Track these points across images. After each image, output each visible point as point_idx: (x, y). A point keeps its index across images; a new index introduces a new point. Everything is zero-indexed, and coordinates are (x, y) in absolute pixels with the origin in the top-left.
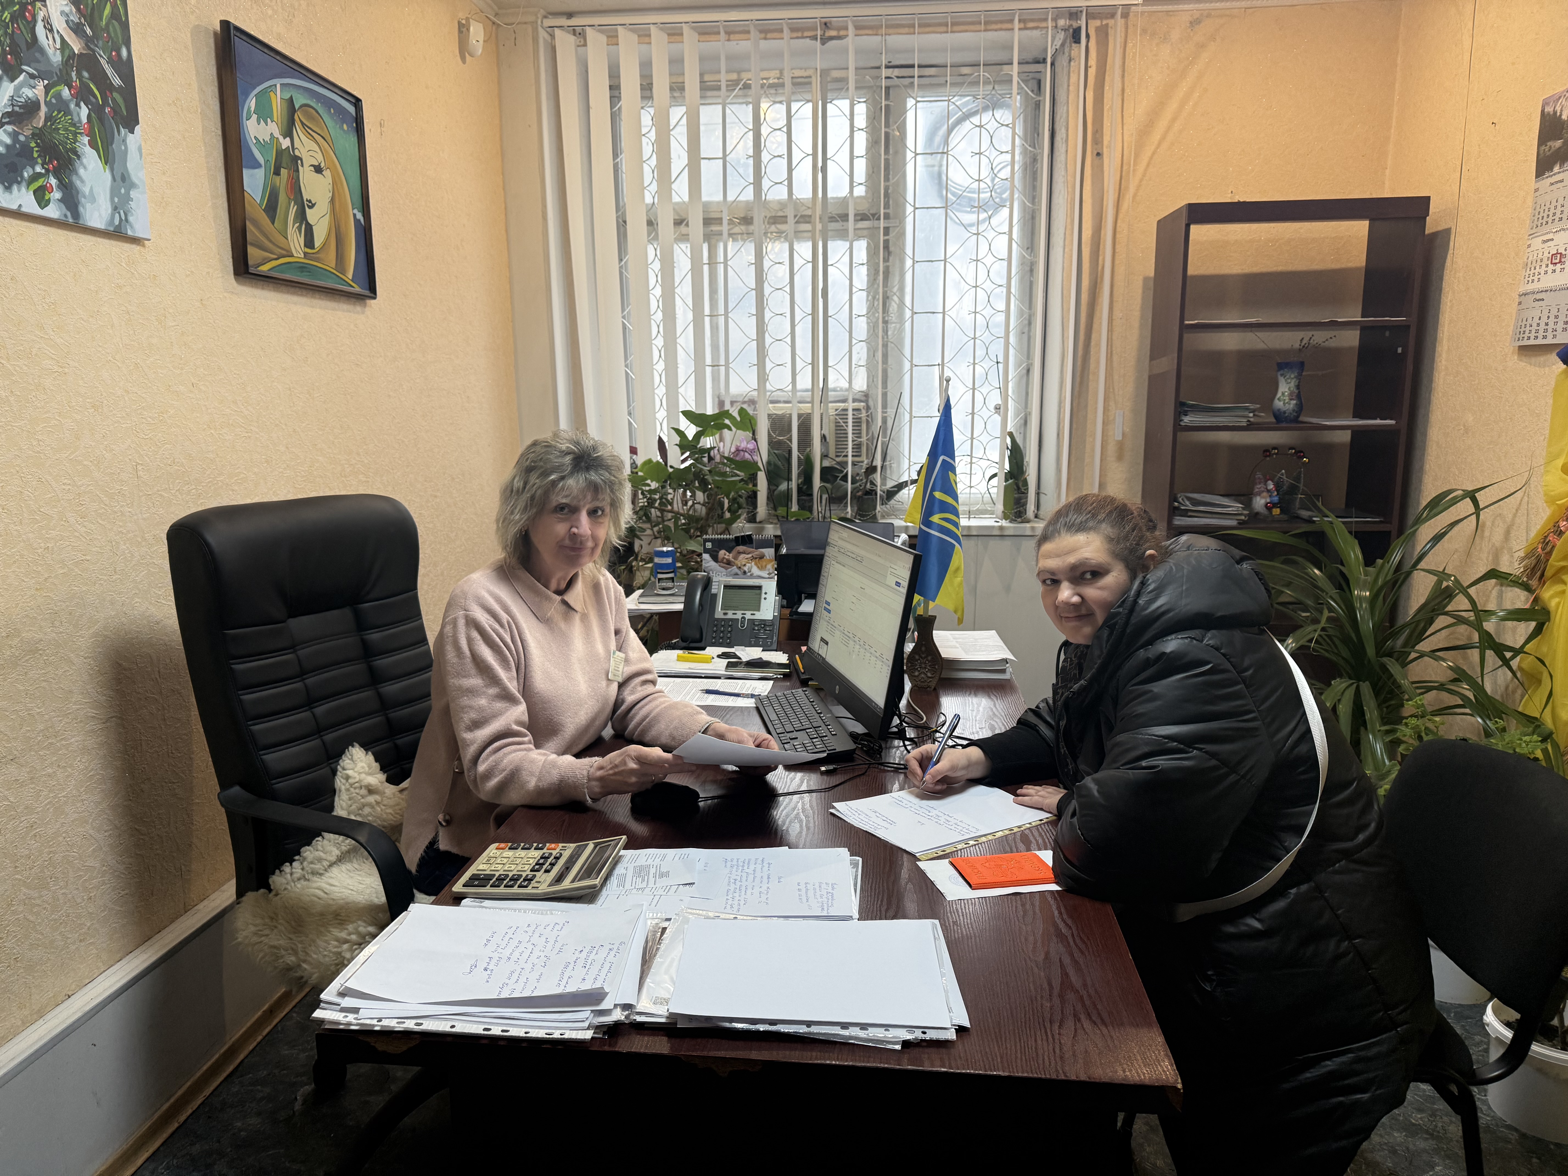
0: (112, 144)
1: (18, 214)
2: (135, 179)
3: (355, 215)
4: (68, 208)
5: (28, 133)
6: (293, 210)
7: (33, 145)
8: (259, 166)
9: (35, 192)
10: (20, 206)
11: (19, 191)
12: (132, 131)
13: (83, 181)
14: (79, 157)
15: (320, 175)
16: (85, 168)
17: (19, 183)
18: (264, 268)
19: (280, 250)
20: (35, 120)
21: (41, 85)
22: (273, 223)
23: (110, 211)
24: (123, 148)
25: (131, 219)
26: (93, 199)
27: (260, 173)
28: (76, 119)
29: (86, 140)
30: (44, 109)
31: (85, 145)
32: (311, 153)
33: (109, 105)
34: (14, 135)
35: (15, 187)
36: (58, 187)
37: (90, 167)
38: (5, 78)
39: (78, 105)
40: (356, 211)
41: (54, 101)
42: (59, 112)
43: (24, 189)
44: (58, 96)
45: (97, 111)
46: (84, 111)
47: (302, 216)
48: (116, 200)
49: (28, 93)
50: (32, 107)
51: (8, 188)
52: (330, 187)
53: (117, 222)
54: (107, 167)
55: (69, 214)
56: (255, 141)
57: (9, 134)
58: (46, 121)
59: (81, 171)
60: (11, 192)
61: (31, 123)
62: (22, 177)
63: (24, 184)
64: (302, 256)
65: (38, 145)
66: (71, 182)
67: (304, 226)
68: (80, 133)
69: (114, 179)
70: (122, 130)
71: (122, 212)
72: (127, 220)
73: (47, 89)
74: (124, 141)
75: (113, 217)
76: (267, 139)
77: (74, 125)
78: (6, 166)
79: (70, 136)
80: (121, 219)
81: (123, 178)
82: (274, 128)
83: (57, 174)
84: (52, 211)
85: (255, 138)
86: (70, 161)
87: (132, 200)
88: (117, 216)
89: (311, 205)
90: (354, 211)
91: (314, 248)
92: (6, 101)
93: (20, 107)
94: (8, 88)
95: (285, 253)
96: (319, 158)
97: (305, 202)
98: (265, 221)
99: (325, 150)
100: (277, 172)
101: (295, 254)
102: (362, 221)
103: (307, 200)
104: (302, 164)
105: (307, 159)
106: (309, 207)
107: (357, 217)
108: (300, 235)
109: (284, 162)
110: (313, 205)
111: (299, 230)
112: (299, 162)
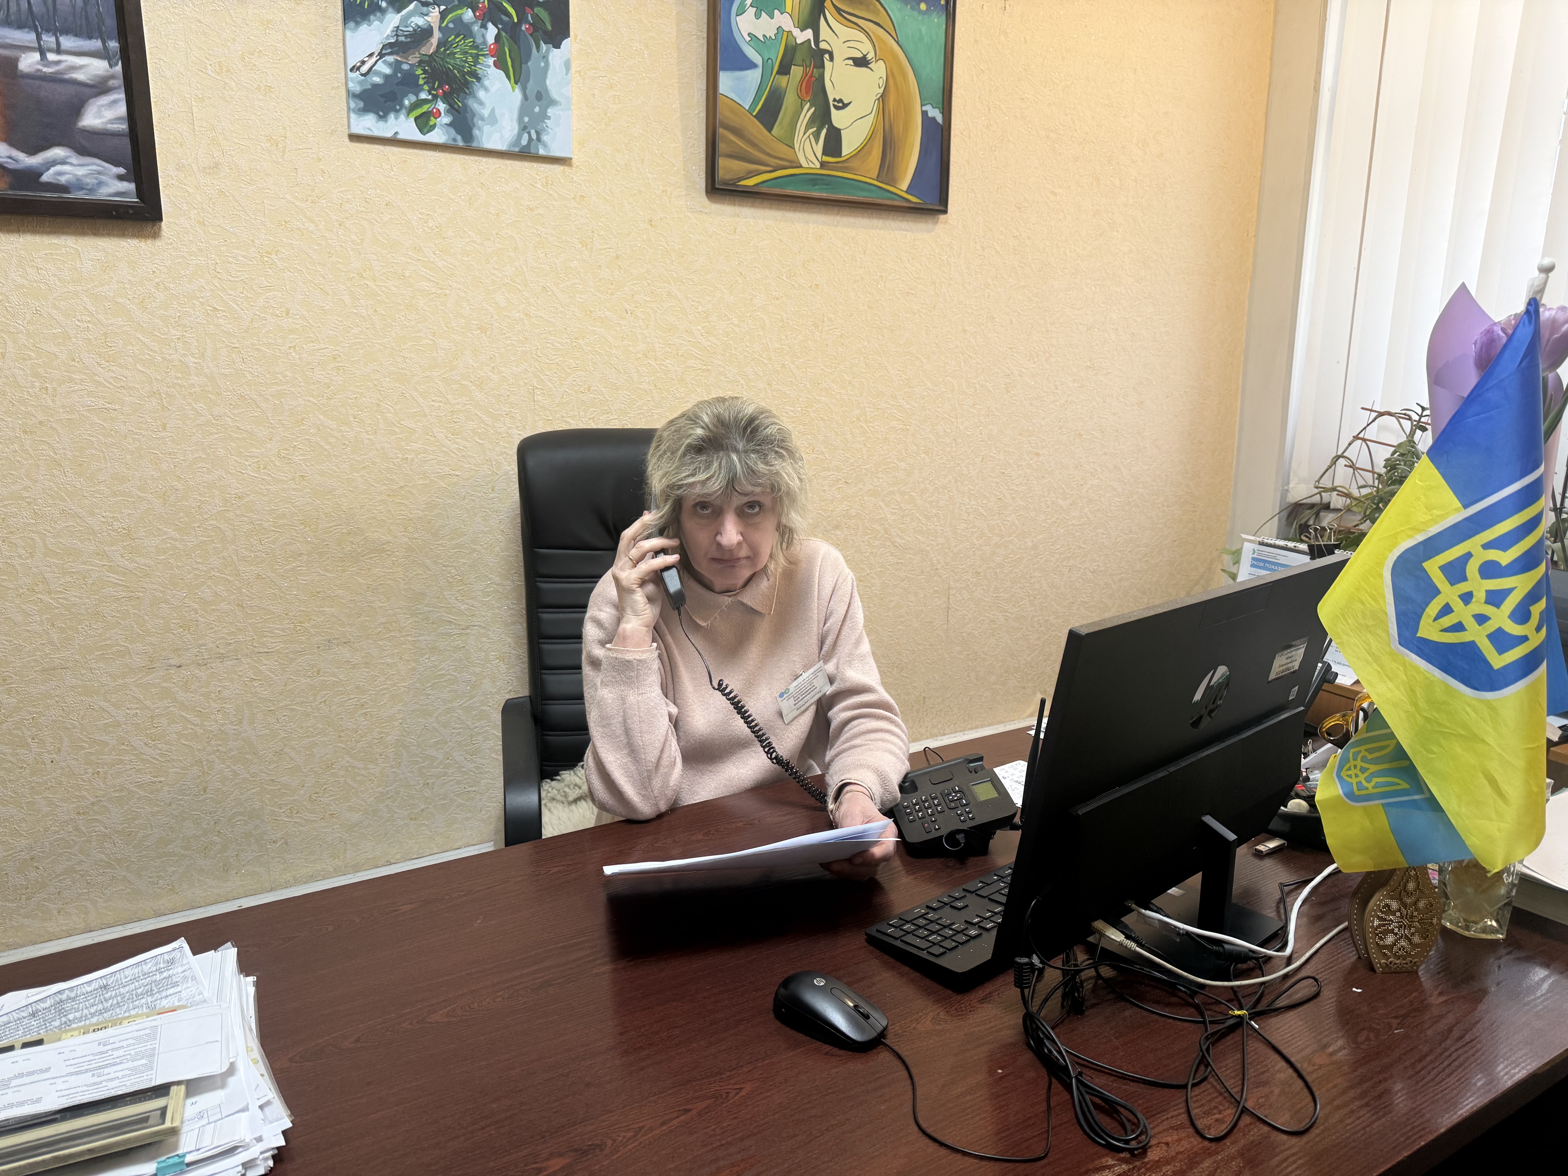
0: (527, 62)
1: (394, 141)
2: (554, 94)
3: (924, 114)
4: (458, 131)
5: (414, 59)
6: (807, 112)
7: (419, 72)
8: (752, 65)
9: (416, 119)
10: (396, 133)
11: (396, 118)
12: (557, 46)
13: (481, 103)
14: (479, 79)
15: (864, 70)
16: (486, 89)
17: (397, 111)
18: (750, 182)
19: (778, 161)
20: (423, 49)
21: (435, 13)
22: (770, 130)
23: (516, 131)
24: (543, 64)
25: (545, 138)
26: (493, 119)
27: (753, 76)
28: (479, 40)
29: (491, 61)
30: (437, 35)
31: (489, 66)
32: (848, 44)
33: (527, 22)
34: (397, 66)
35: (392, 116)
36: (448, 112)
37: (493, 89)
38: (390, 10)
39: (483, 26)
40: (927, 108)
41: (451, 25)
42: (457, 36)
43: (402, 117)
44: (458, 20)
45: (510, 31)
46: (492, 31)
47: (822, 117)
48: (526, 119)
49: (419, 21)
50: (422, 35)
51: (383, 117)
52: (882, 82)
53: (524, 141)
54: (517, 88)
55: (459, 138)
56: (748, 39)
57: (390, 65)
59: (481, 94)
60: (386, 121)
61: (419, 51)
62: (402, 105)
63: (404, 111)
64: (818, 165)
65: (425, 72)
66: (465, 106)
67: (824, 132)
68: (483, 55)
69: (525, 97)
70: (544, 47)
71: (533, 132)
72: (539, 139)
73: (443, 15)
74: (545, 57)
75: (519, 137)
76: (771, 33)
77: (476, 47)
78: (382, 96)
79: (470, 59)
80: (530, 139)
81: (539, 96)
82: (785, 21)
83: (447, 98)
84: (437, 136)
85: (749, 34)
86: (467, 84)
87: (549, 118)
88: (525, 137)
89: (842, 105)
90: (924, 108)
91: (840, 155)
92: (388, 32)
93: (406, 36)
94: (393, 19)
95: (787, 164)
96: (866, 48)
97: (831, 103)
98: (756, 128)
99: (879, 38)
100: (784, 70)
101: (804, 164)
102: (939, 119)
103: (835, 100)
104: (832, 59)
105: (841, 52)
106: (837, 108)
107: (930, 115)
108: (817, 141)
109: (798, 58)
110: (845, 106)
111: (817, 136)
112: (827, 56)
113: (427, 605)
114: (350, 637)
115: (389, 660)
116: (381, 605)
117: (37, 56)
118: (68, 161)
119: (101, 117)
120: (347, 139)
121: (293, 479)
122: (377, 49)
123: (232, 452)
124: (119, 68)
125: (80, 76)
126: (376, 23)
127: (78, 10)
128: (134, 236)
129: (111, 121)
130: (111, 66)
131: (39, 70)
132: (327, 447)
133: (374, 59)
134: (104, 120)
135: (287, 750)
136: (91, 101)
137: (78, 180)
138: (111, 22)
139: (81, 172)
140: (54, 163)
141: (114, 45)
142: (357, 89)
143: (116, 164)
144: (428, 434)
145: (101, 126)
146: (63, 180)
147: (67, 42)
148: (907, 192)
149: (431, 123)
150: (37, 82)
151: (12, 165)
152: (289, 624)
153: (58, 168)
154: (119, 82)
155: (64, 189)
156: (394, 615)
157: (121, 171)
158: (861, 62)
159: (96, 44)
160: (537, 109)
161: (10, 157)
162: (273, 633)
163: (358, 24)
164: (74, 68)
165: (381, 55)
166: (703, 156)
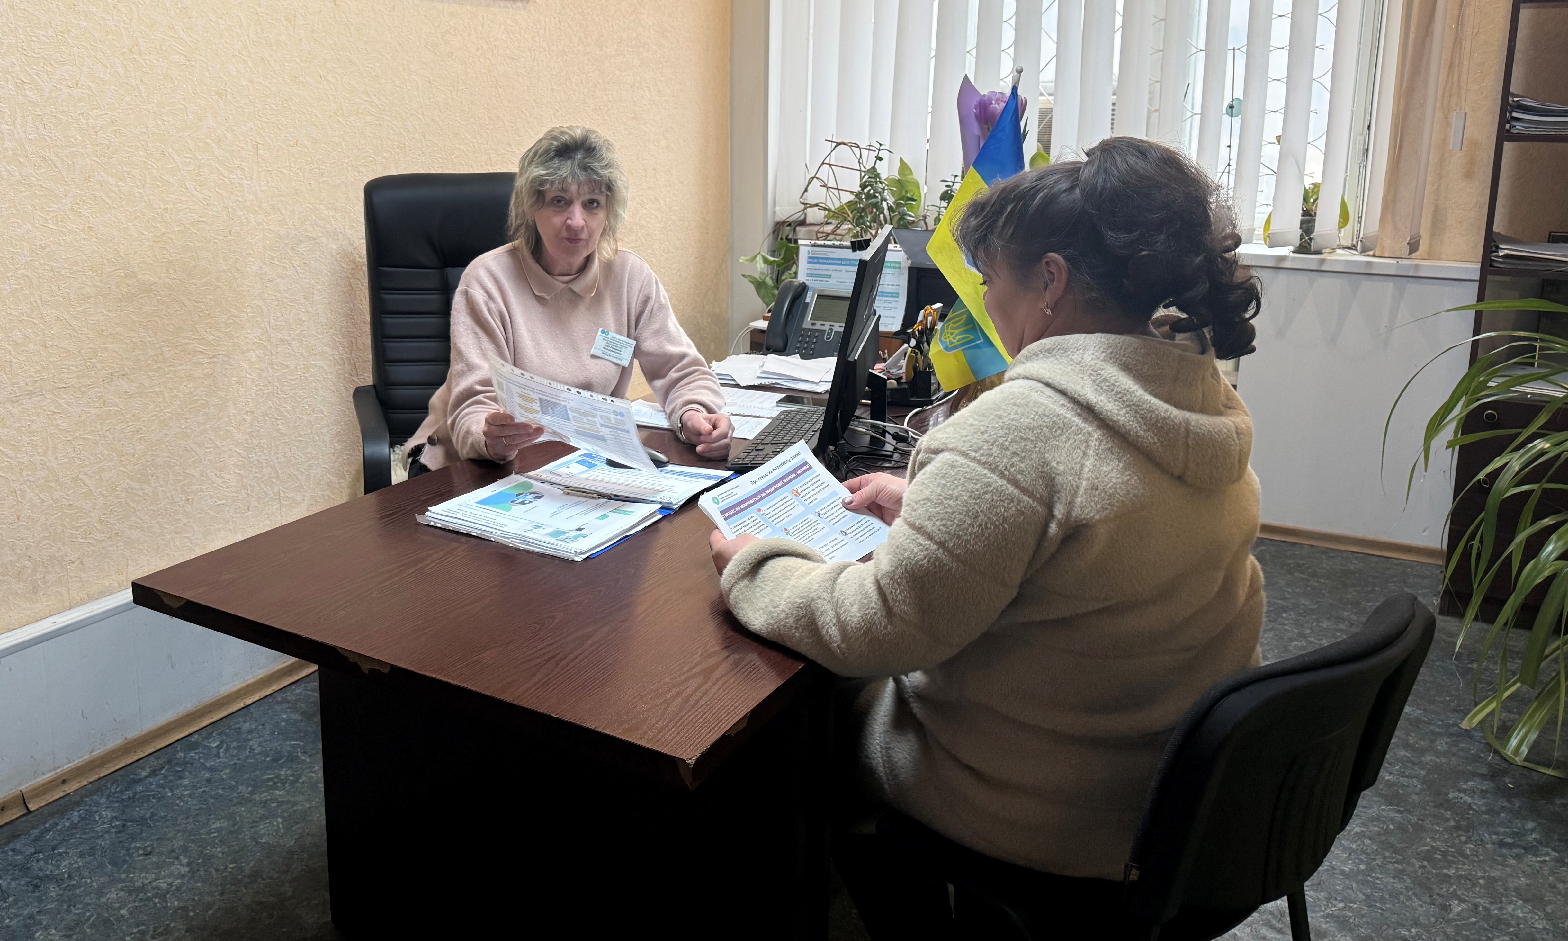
113: (184, 338)
114: (127, 370)
115: (158, 389)
116: (150, 339)
121: (83, 230)
123: (37, 208)
132: (107, 200)
135: (82, 476)
144: (182, 187)
152: (81, 360)
156: (160, 348)
162: (69, 369)
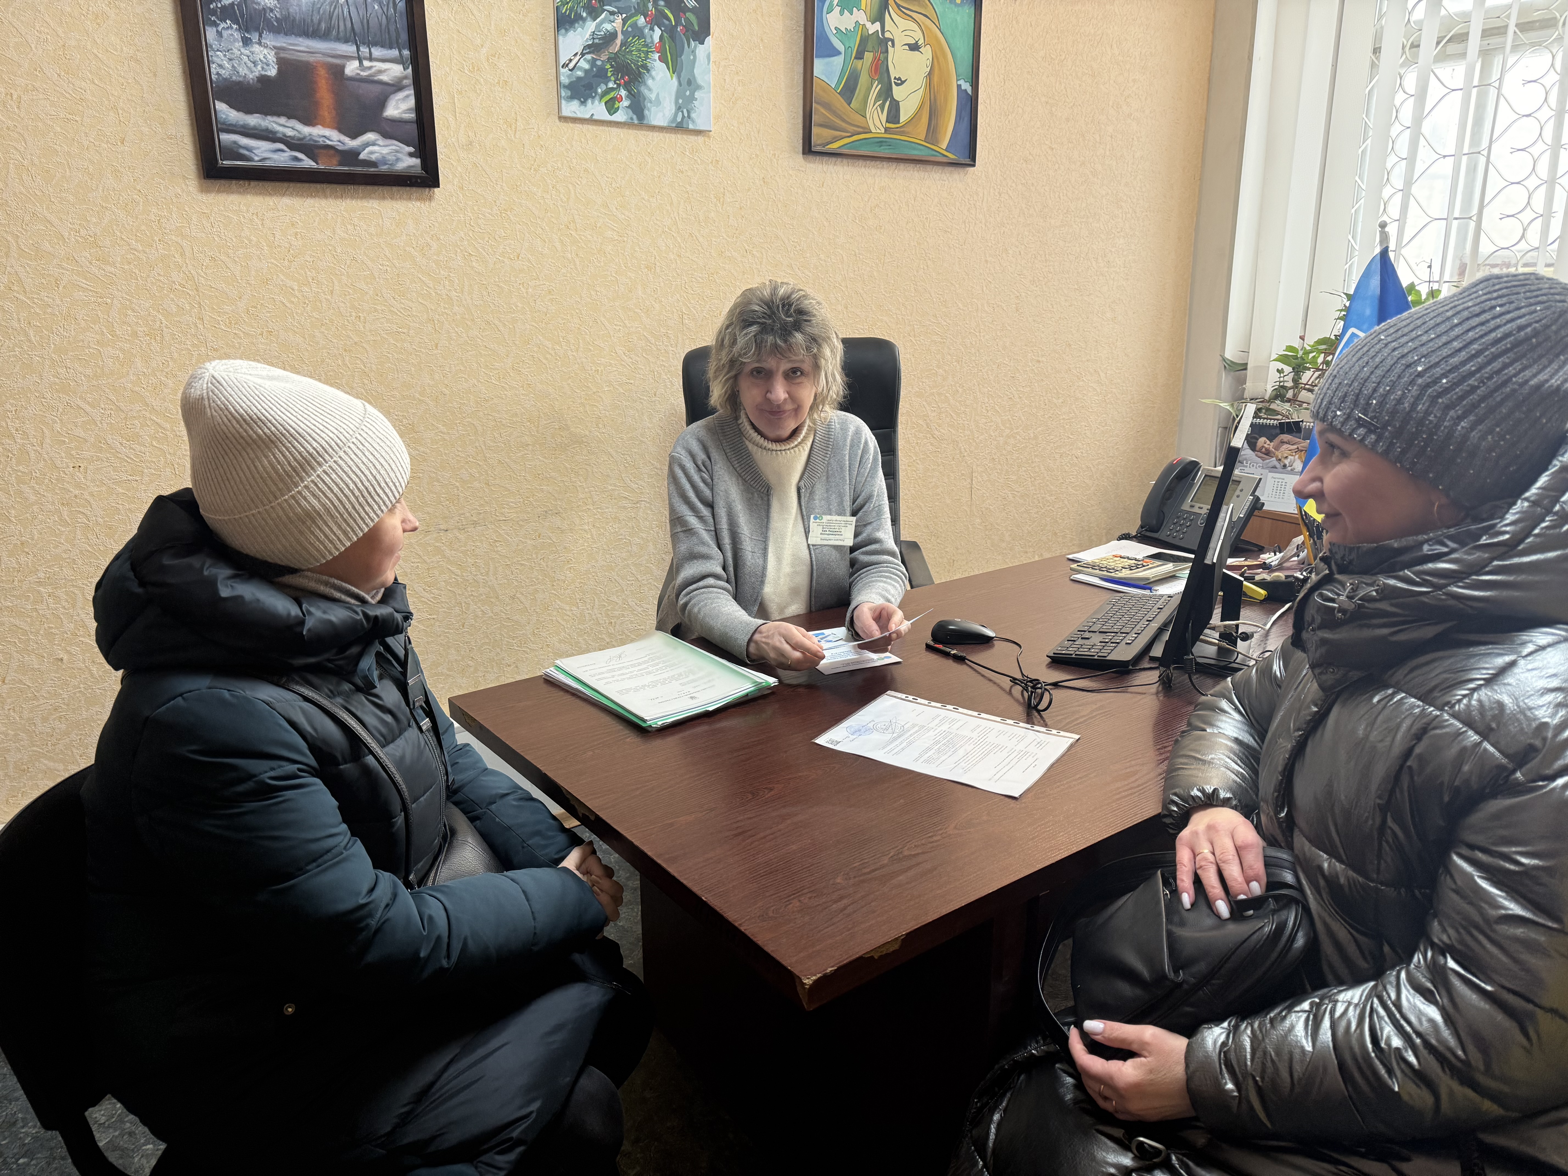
0: (681, 56)
1: (591, 121)
2: (700, 81)
3: (959, 86)
4: (634, 112)
5: (604, 57)
6: (876, 88)
7: (608, 66)
8: (839, 53)
9: (606, 103)
10: (593, 115)
11: (592, 103)
12: (702, 43)
13: (650, 90)
14: (648, 71)
15: (916, 53)
16: (653, 79)
17: (593, 98)
18: (834, 146)
19: (855, 129)
20: (611, 48)
21: (619, 20)
22: (849, 104)
23: (673, 111)
24: (692, 57)
25: (693, 115)
26: (658, 102)
27: (838, 61)
28: (649, 40)
29: (657, 56)
30: (620, 37)
31: (655, 60)
32: (905, 33)
33: (681, 25)
34: (593, 62)
35: (590, 101)
36: (627, 97)
37: (658, 78)
38: (589, 19)
39: (652, 29)
40: (961, 82)
41: (630, 29)
42: (634, 37)
43: (597, 102)
44: (634, 25)
45: (670, 32)
46: (658, 32)
47: (886, 93)
48: (680, 101)
49: (608, 27)
50: (611, 37)
51: (583, 103)
52: (929, 63)
53: (679, 119)
54: (674, 76)
55: (635, 117)
56: (835, 32)
57: (588, 61)
58: (621, 46)
59: (650, 82)
60: (586, 106)
61: (608, 50)
62: (596, 93)
63: (597, 97)
64: (883, 131)
65: (612, 66)
66: (639, 92)
67: (888, 103)
68: (651, 52)
69: (680, 84)
70: (693, 43)
71: (685, 111)
72: (689, 117)
73: (625, 21)
74: (693, 52)
75: (676, 115)
76: (851, 27)
77: (646, 46)
78: (584, 86)
79: (642, 55)
80: (683, 116)
81: (689, 83)
82: (860, 16)
83: (627, 86)
84: (620, 116)
85: (836, 28)
86: (640, 75)
87: (696, 99)
88: (680, 114)
89: (900, 82)
90: (959, 83)
91: (898, 122)
92: (587, 36)
93: (599, 39)
94: (591, 26)
95: (861, 130)
96: (918, 36)
97: (893, 80)
98: (839, 102)
99: (926, 27)
100: (860, 56)
101: (873, 130)
102: (970, 91)
103: (895, 78)
104: (893, 46)
105: (901, 39)
106: (897, 85)
107: (963, 88)
108: (882, 112)
109: (870, 46)
110: (903, 82)
111: (882, 107)
112: (890, 43)
113: (611, 485)
117: (356, 63)
118: (378, 142)
119: (398, 108)
120: (557, 121)
121: (522, 387)
122: (579, 49)
123: (482, 366)
124: (410, 70)
125: (384, 78)
126: (580, 29)
127: (383, 27)
128: (418, 199)
129: (405, 112)
130: (405, 69)
131: (358, 74)
132: (545, 362)
133: (578, 57)
134: (400, 111)
135: (518, 595)
136: (392, 96)
137: (384, 157)
138: (404, 36)
139: (385, 151)
140: (367, 144)
141: (406, 52)
142: (565, 80)
143: (408, 145)
144: (611, 351)
145: (398, 116)
146: (373, 157)
147: (377, 52)
148: (946, 150)
149: (616, 106)
150: (357, 84)
151: (341, 147)
153: (371, 148)
154: (409, 81)
155: (373, 164)
157: (411, 149)
158: (914, 47)
159: (395, 53)
160: (688, 93)
161: (339, 141)
162: (509, 505)
163: (567, 30)
164: (380, 72)
165: (583, 55)
166: (801, 126)
